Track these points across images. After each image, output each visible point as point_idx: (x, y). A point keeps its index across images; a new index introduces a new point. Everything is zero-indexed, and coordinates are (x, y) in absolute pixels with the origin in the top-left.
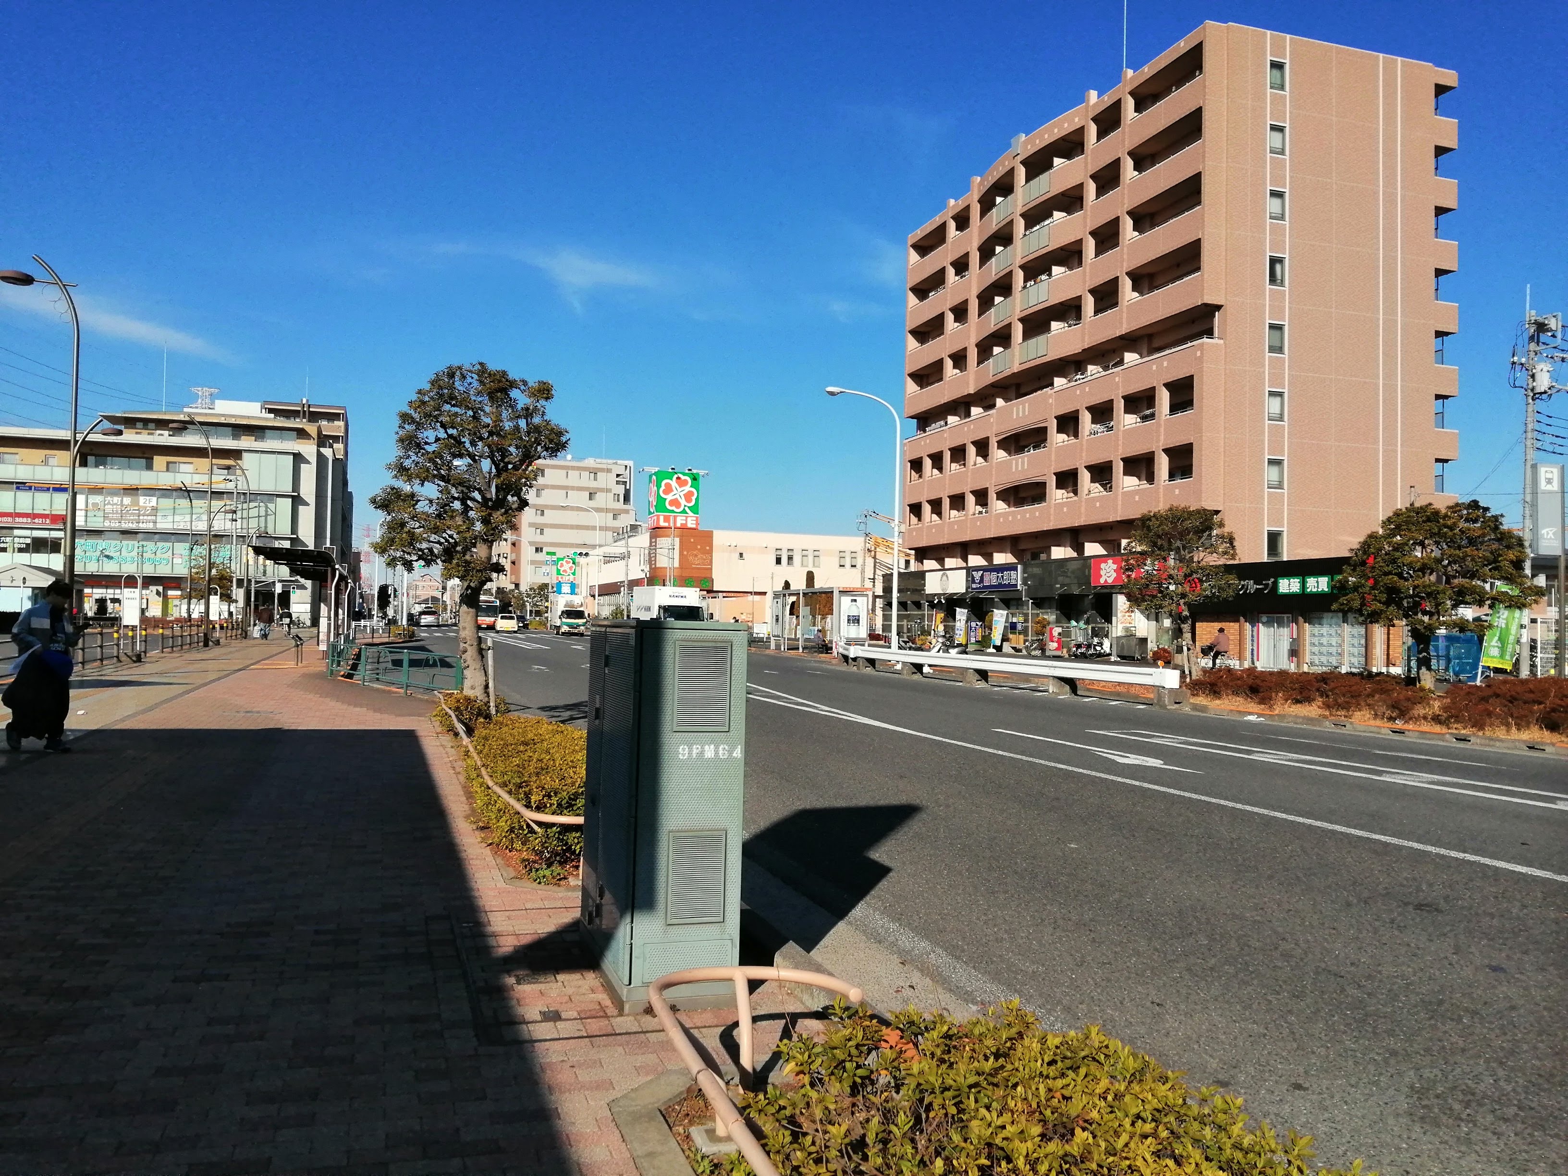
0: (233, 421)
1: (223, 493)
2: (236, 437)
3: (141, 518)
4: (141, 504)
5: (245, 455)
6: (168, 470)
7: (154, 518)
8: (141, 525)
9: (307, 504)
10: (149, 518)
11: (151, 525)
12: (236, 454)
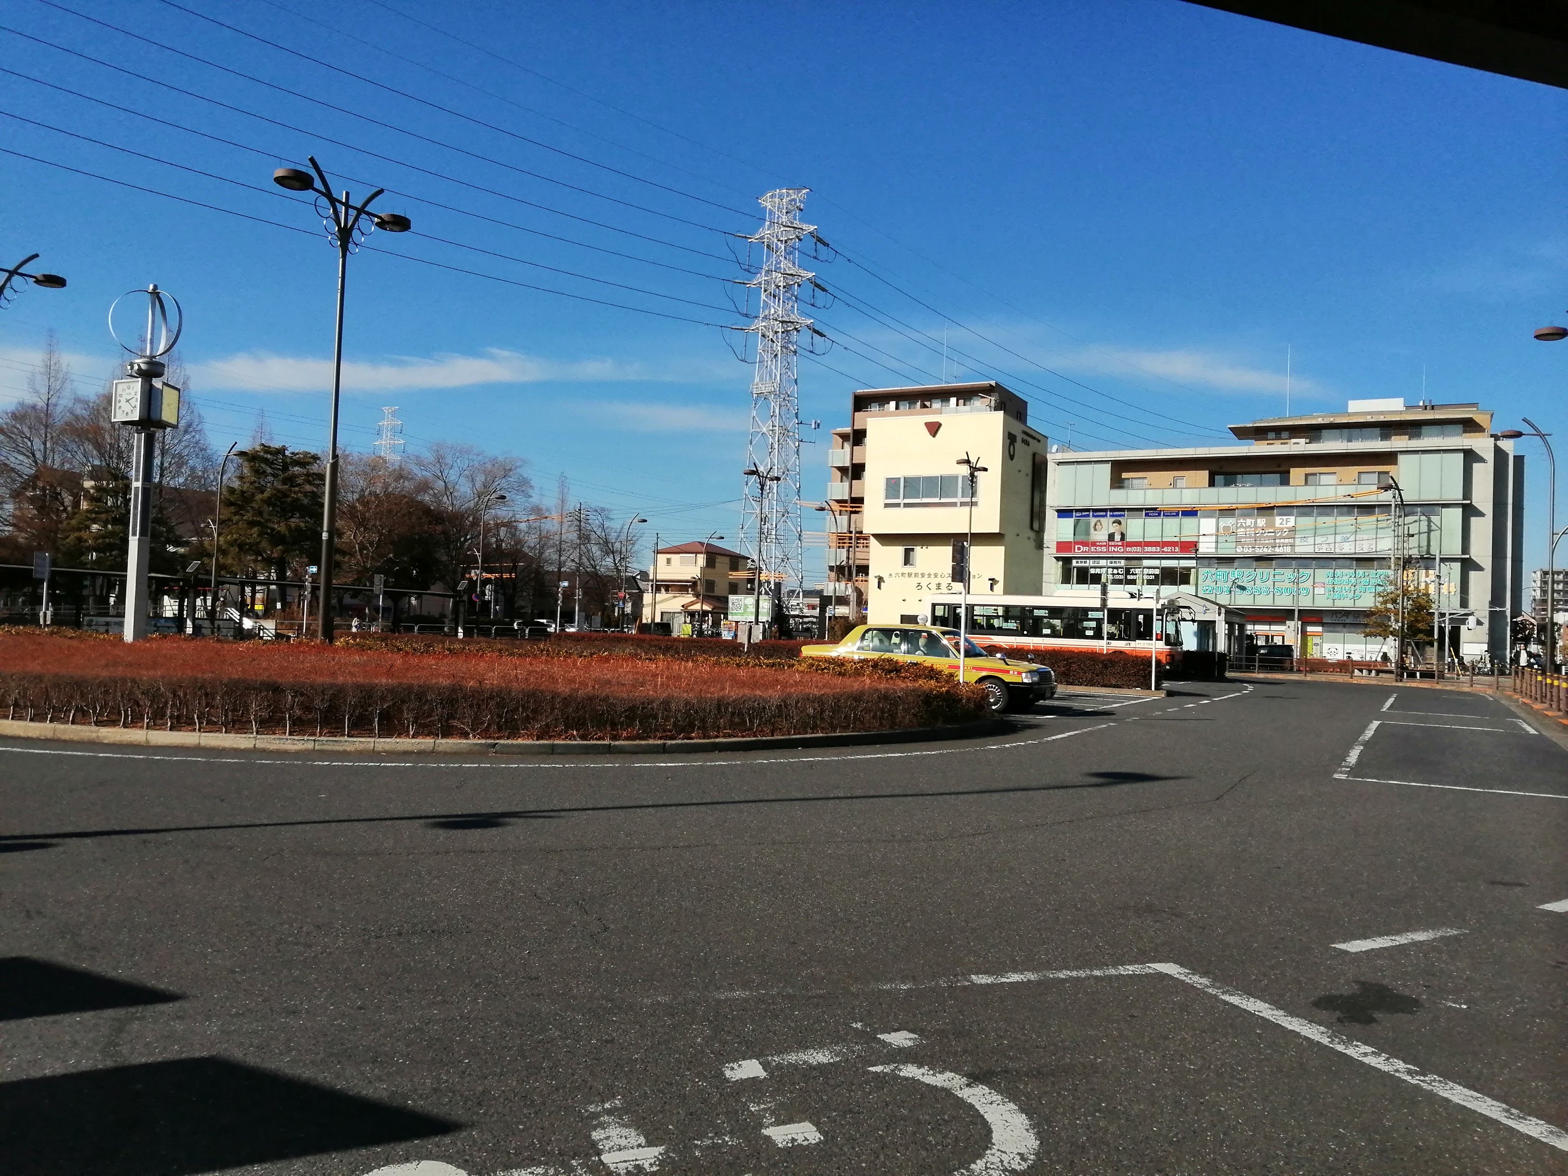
0: (1382, 418)
1: (1374, 506)
2: (1385, 437)
3: (1277, 541)
4: (1277, 525)
5: (1401, 457)
6: (1306, 483)
7: (1291, 541)
8: (1277, 550)
9: (1481, 514)
10: (1287, 541)
11: (1288, 550)
12: (1390, 458)
